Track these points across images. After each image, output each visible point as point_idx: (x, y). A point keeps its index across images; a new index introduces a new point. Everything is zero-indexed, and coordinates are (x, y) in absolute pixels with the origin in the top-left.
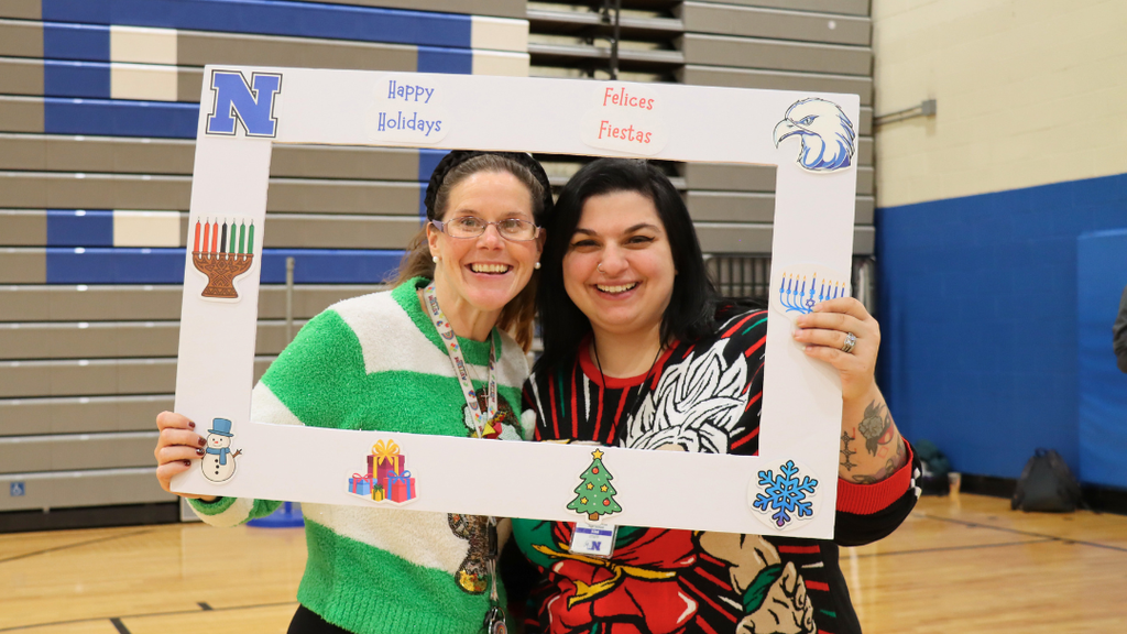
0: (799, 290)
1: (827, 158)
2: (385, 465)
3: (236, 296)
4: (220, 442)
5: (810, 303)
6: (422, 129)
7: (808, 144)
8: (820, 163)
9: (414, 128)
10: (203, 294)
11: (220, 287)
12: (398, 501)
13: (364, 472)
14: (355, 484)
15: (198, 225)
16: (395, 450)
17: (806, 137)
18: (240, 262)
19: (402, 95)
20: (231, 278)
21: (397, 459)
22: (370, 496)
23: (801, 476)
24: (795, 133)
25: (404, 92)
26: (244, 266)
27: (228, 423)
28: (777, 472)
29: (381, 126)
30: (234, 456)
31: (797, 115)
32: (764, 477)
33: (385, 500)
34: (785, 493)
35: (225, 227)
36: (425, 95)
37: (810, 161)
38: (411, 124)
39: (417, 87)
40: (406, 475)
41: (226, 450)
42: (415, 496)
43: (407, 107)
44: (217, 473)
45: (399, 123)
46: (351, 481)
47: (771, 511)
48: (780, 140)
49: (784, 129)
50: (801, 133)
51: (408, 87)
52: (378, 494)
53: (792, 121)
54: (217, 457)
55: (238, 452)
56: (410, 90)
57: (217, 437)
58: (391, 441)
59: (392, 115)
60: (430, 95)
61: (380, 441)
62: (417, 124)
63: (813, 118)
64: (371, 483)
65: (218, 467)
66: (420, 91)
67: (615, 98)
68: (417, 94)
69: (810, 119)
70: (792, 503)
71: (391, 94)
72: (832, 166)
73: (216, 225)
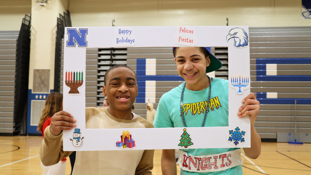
0: (236, 80)
1: (242, 44)
2: (126, 138)
3: (79, 93)
4: (77, 135)
5: (240, 84)
6: (129, 42)
7: (236, 40)
8: (240, 45)
9: (127, 42)
10: (69, 93)
11: (74, 90)
12: (130, 148)
13: (120, 140)
14: (118, 144)
15: (66, 73)
16: (128, 133)
17: (235, 38)
18: (79, 83)
19: (123, 33)
20: (77, 88)
21: (129, 136)
22: (122, 147)
23: (241, 131)
24: (232, 38)
25: (123, 32)
26: (81, 84)
27: (79, 130)
28: (234, 130)
29: (117, 42)
30: (82, 139)
31: (232, 32)
32: (231, 132)
33: (127, 148)
34: (237, 136)
35: (74, 73)
36: (129, 33)
37: (237, 45)
38: (126, 41)
39: (127, 30)
40: (132, 140)
41: (79, 138)
42: (135, 146)
43: (125, 36)
44: (77, 144)
45: (123, 41)
46: (116, 143)
47: (233, 141)
48: (228, 40)
49: (229, 37)
50: (234, 37)
51: (124, 31)
52: (125, 146)
53: (231, 34)
54: (77, 140)
55: (83, 138)
56: (125, 31)
57: (76, 134)
58: (127, 131)
59: (120, 39)
60: (131, 33)
61: (124, 131)
62: (128, 41)
63: (236, 33)
64: (122, 143)
65: (77, 143)
66: (128, 31)
67: (183, 30)
68: (127, 32)
69: (235, 33)
70: (239, 139)
71: (120, 33)
72: (243, 46)
73: (72, 73)
